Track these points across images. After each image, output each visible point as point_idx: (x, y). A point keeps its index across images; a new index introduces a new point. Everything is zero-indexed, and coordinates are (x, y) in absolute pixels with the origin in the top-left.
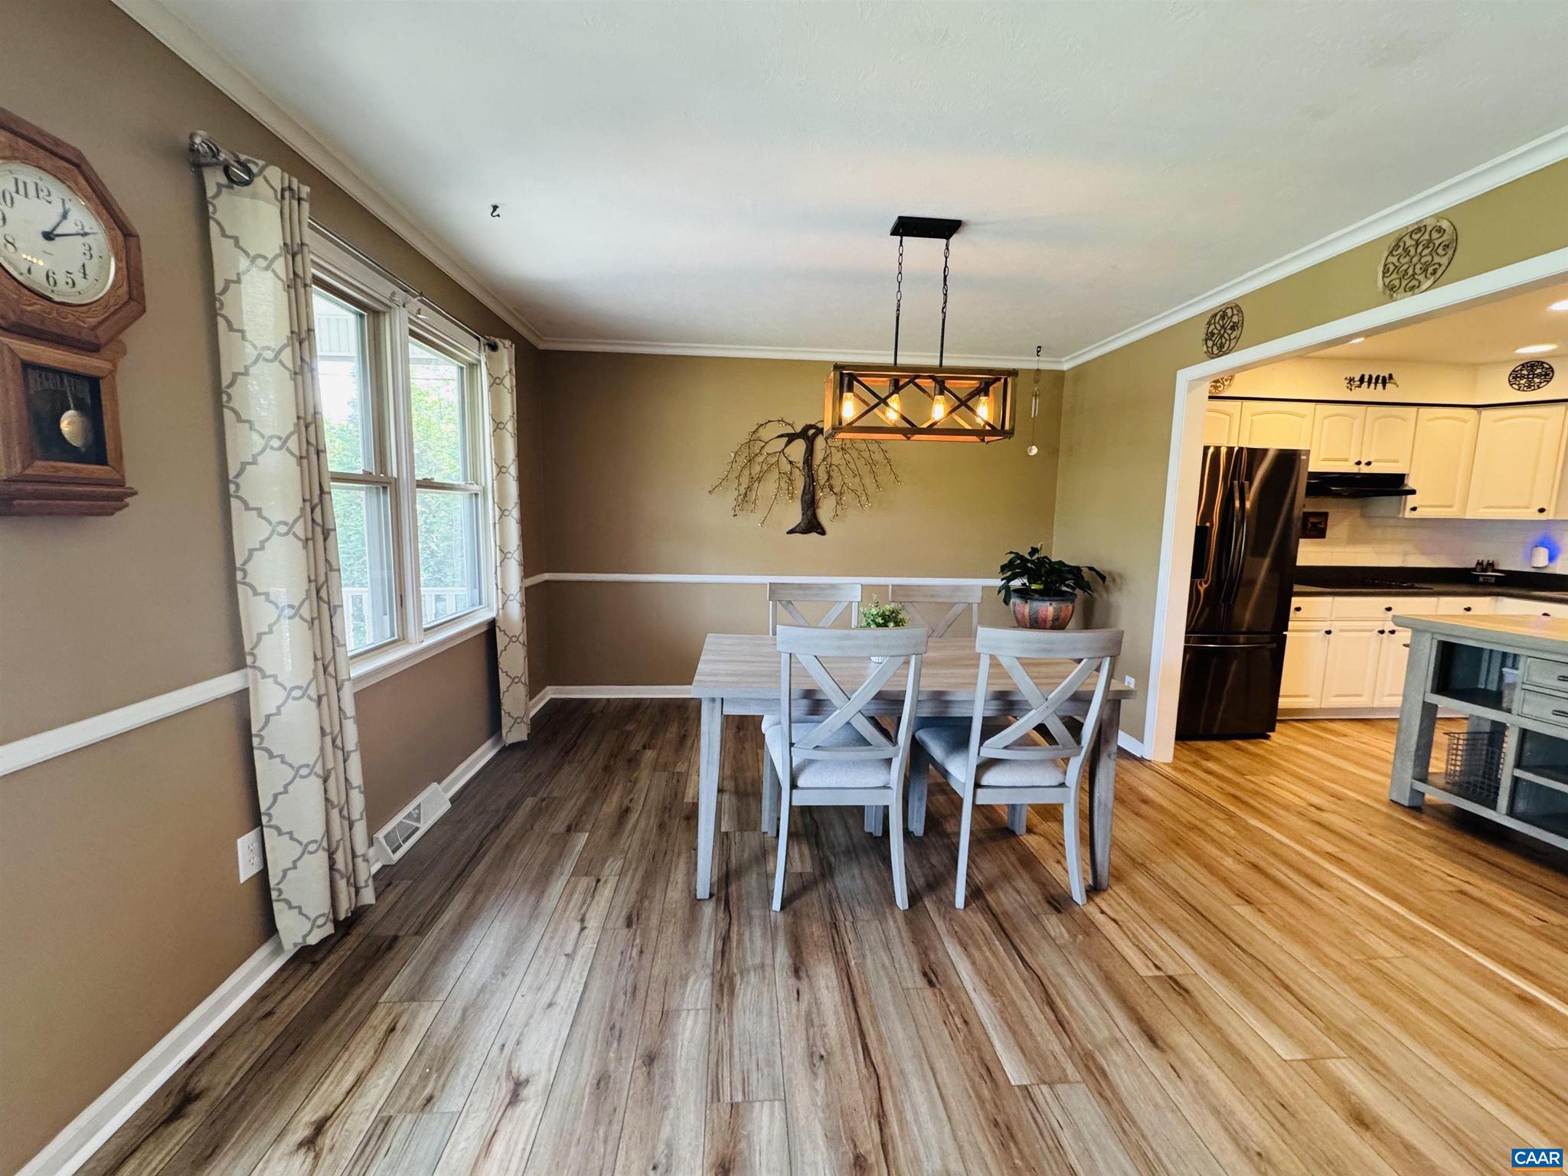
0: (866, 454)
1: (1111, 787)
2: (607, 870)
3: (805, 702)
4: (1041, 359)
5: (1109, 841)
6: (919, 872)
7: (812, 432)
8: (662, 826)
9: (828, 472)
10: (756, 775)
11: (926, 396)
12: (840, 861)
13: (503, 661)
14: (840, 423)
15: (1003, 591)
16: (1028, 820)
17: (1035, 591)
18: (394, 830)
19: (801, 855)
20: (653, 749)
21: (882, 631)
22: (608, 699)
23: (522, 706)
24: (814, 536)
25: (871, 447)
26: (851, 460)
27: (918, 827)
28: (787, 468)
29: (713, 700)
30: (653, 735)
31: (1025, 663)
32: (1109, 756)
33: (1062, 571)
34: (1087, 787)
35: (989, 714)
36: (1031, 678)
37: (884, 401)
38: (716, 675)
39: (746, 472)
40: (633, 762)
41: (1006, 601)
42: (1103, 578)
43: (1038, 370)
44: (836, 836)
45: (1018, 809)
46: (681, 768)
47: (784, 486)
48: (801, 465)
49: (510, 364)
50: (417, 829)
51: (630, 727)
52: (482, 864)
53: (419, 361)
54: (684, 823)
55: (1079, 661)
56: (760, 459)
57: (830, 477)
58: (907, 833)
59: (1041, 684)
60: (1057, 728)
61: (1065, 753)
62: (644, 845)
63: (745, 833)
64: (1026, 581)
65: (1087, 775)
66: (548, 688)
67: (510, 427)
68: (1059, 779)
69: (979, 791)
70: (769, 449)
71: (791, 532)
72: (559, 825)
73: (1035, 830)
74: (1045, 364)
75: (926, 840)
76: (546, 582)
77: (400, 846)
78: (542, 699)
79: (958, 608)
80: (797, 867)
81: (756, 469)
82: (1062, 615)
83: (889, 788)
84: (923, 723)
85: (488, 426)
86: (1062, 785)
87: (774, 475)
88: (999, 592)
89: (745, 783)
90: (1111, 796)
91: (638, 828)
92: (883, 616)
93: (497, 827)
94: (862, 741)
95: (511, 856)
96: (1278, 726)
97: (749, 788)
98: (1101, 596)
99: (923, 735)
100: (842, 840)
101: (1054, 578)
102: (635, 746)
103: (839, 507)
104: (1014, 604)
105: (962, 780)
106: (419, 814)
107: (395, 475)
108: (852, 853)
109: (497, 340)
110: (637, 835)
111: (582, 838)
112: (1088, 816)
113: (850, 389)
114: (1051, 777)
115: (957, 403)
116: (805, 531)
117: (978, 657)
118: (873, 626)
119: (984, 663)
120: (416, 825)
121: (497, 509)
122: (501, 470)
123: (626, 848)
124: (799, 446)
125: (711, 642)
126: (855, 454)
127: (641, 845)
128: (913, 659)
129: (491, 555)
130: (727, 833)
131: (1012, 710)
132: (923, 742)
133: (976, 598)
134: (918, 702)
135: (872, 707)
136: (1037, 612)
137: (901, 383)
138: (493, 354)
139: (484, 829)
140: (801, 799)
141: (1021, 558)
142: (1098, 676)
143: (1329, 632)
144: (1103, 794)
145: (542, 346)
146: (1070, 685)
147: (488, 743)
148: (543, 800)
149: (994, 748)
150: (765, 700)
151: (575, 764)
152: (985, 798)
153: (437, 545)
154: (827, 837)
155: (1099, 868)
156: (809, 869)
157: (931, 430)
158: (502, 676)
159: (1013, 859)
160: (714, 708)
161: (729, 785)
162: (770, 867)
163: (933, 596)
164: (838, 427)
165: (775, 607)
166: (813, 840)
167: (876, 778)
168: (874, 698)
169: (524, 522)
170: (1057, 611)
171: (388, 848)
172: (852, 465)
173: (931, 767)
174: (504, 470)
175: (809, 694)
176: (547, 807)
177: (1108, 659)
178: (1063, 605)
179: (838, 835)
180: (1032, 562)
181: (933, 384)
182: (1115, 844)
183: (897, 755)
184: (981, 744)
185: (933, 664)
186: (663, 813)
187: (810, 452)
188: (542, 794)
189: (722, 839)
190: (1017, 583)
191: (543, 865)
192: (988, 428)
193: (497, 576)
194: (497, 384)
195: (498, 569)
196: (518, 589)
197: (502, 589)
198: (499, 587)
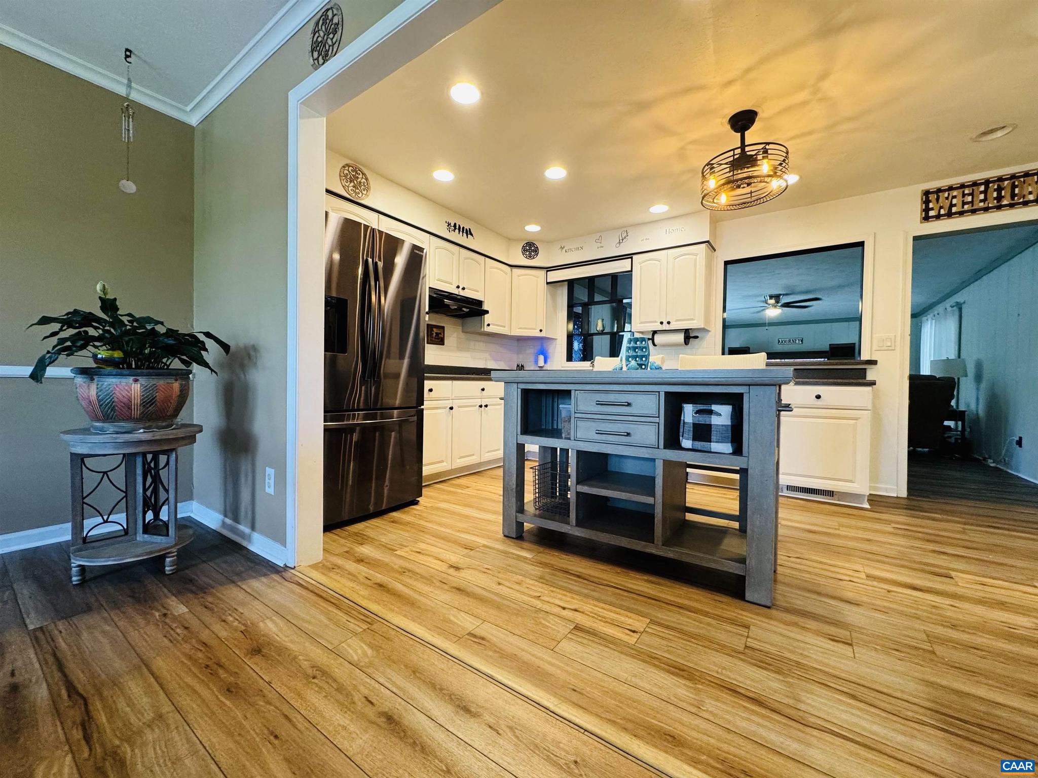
42: (226, 347)
82: (160, 396)
96: (424, 491)
136: (110, 395)
143: (451, 408)
178: (160, 383)
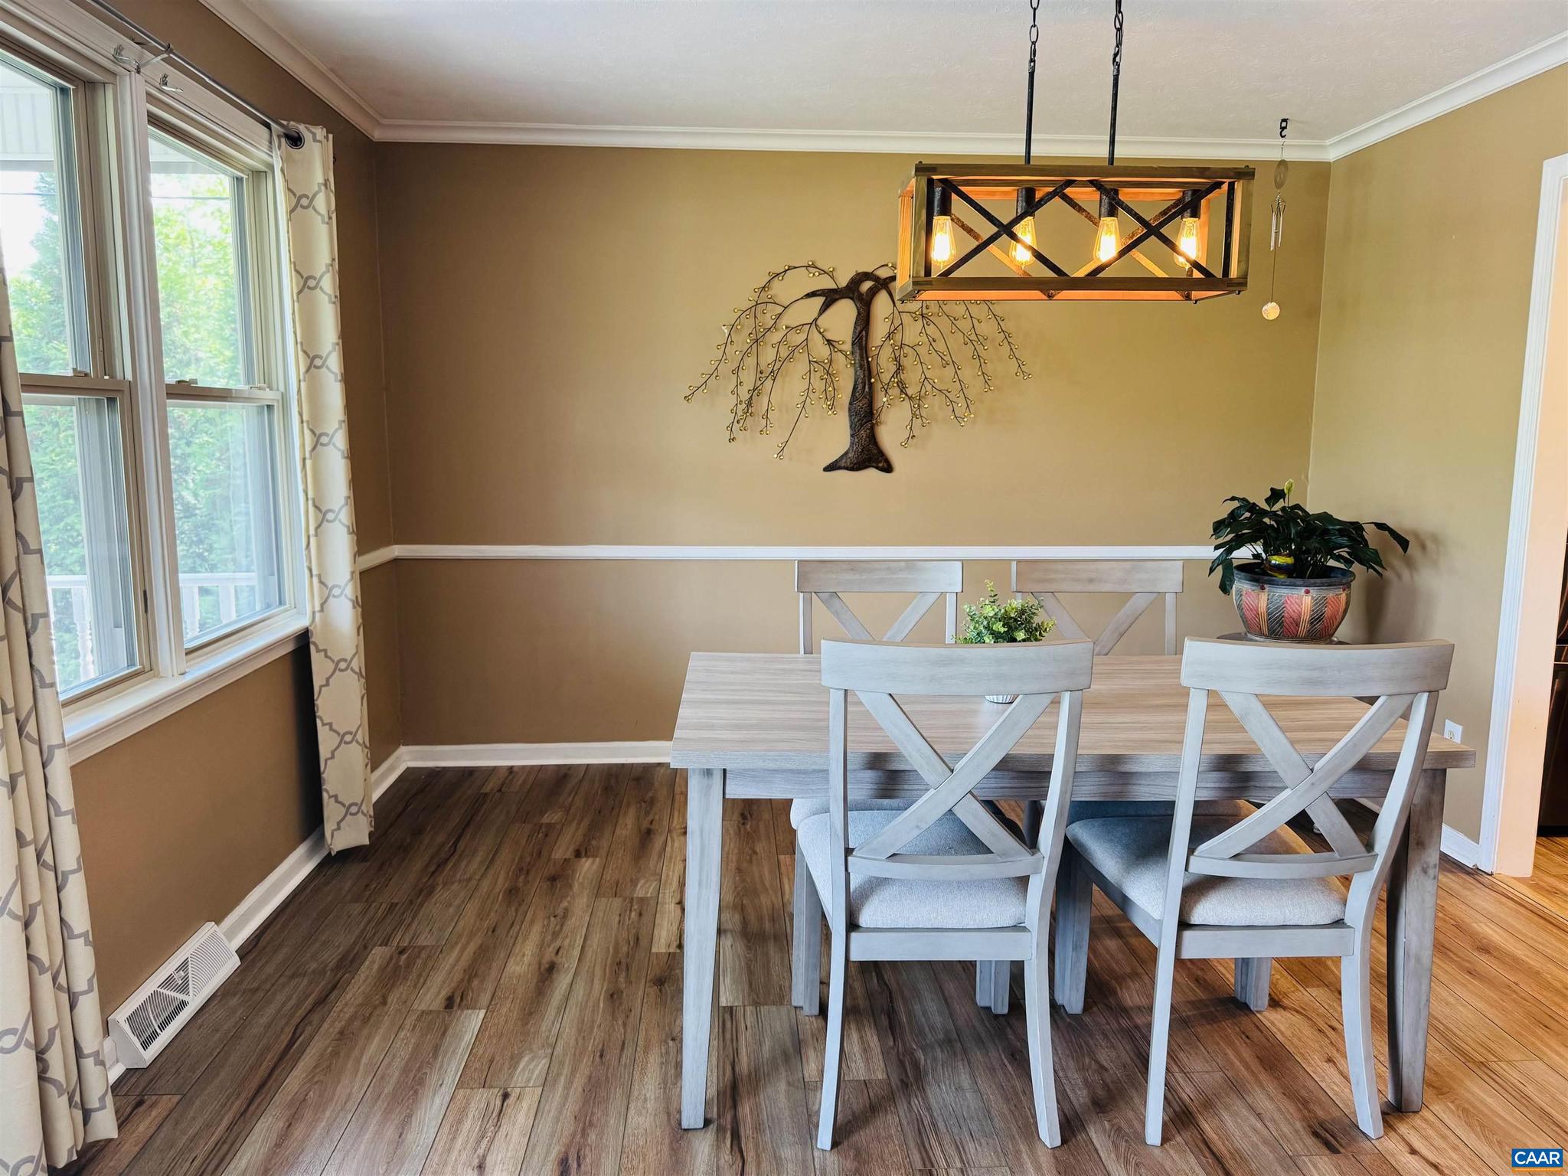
0: (965, 325)
1: (1429, 926)
2: (520, 1077)
3: (870, 775)
4: (1287, 141)
5: (1423, 1024)
6: (1076, 1077)
7: (866, 286)
8: (614, 996)
9: (897, 360)
10: (778, 902)
11: (1081, 217)
12: (935, 1059)
13: (325, 705)
14: (928, 273)
15: (1219, 570)
16: (1273, 985)
17: (1279, 568)
18: (143, 1006)
19: (866, 1050)
20: (595, 856)
21: (1005, 649)
22: (511, 769)
23: (360, 783)
24: (872, 474)
25: (975, 310)
26: (937, 336)
27: (1073, 1000)
28: (823, 351)
29: (708, 773)
30: (594, 829)
31: (1271, 704)
32: (1425, 871)
33: (1326, 532)
34: (1383, 928)
35: (1205, 795)
36: (1283, 730)
37: (1007, 230)
38: (712, 727)
39: (750, 361)
40: (559, 879)
41: (1225, 587)
42: (1404, 544)
43: (1282, 163)
44: (925, 1013)
45: (1254, 966)
46: (644, 889)
47: (819, 385)
48: (847, 347)
49: (325, 173)
50: (183, 1005)
51: (552, 817)
52: (301, 1065)
53: (166, 167)
54: (653, 991)
55: (1371, 700)
56: (775, 337)
57: (900, 369)
58: (1055, 1008)
59: (1299, 741)
60: (1329, 821)
61: (1343, 868)
62: (583, 1030)
63: (764, 1009)
64: (1260, 549)
65: (1384, 906)
66: (403, 749)
67: (328, 284)
68: (1334, 913)
69: (1188, 934)
70: (792, 318)
71: (831, 468)
72: (431, 997)
73: (1286, 1002)
74: (1296, 151)
75: (1087, 1019)
76: (396, 561)
77: (154, 1036)
78: (391, 769)
79: (1139, 602)
80: (859, 1070)
81: (769, 355)
82: (1328, 611)
83: (1024, 929)
84: (1080, 811)
85: (289, 283)
86: (1339, 923)
87: (801, 366)
88: (1212, 570)
89: (760, 919)
90: (1428, 941)
91: (572, 1001)
92: (1006, 620)
93: (322, 1001)
94: (975, 845)
95: (348, 1056)
97: (767, 925)
98: (1399, 576)
99: (1085, 834)
100: (937, 1020)
101: (1313, 543)
102: (562, 851)
103: (917, 422)
104: (1240, 593)
105: (1156, 915)
106: (186, 979)
107: (129, 376)
108: (954, 1044)
109: (302, 128)
110: (572, 1013)
111: (472, 1021)
112: (1386, 979)
113: (945, 210)
114: (1315, 909)
115: (1142, 231)
116: (858, 466)
117: (1185, 692)
118: (988, 639)
119: (1197, 704)
120: (181, 997)
121: (307, 432)
122: (313, 362)
123: (552, 1040)
124: (845, 312)
125: (699, 668)
126: (944, 323)
127: (580, 1031)
128: (1066, 698)
129: (298, 514)
130: (730, 1010)
131: (1245, 788)
132: (1082, 845)
133: (1171, 581)
134: (1074, 776)
135: (992, 783)
136: (1281, 608)
137: (1038, 195)
138: (294, 152)
139: (298, 1006)
140: (865, 948)
141: (1252, 507)
142: (1406, 727)
144: (1414, 940)
145: (378, 135)
146: (1354, 744)
147: (301, 850)
148: (401, 953)
149: (1213, 857)
150: (799, 772)
151: (455, 887)
152: (1196, 946)
153: (196, 495)
154: (910, 1014)
155: (1406, 1071)
156: (880, 1075)
157: (1094, 280)
158: (323, 733)
159: (1247, 1053)
160: (709, 787)
161: (733, 920)
162: (810, 1070)
163: (1091, 581)
164: (925, 278)
165: (808, 603)
166: (884, 1021)
167: (1001, 910)
168: (994, 769)
169: (356, 456)
170: (1320, 603)
171: (134, 1039)
172: (940, 346)
173: (1095, 887)
174: (318, 362)
175: (877, 761)
176: (409, 965)
177: (1425, 696)
178: (1330, 594)
179: (930, 1011)
180: (1273, 515)
181: (1097, 195)
182: (1434, 1027)
183: (1037, 871)
184: (1191, 851)
185: (1101, 704)
186: (616, 974)
187: (864, 322)
188: (401, 939)
189: (724, 1018)
190: (1244, 554)
191: (405, 1071)
192: (1197, 274)
193: (309, 552)
194: (303, 207)
195: (313, 540)
196: (348, 576)
197: (319, 576)
198: (315, 572)
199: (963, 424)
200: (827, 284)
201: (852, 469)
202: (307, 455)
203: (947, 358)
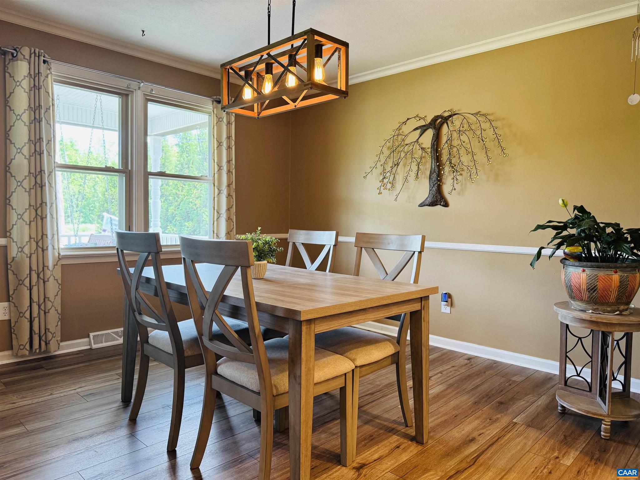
7: (439, 121)
9: (450, 151)
24: (439, 208)
28: (420, 153)
48: (430, 149)
57: (451, 157)
70: (407, 140)
71: (421, 205)
77: (101, 343)
107: (130, 169)
116: (433, 204)
120: (118, 338)
124: (429, 135)
171: (93, 341)
174: (221, 168)
187: (437, 138)
193: (214, 226)
194: (220, 121)
195: (215, 223)
196: (225, 235)
197: (217, 234)
198: (215, 232)
199: (473, 181)
200: (422, 123)
201: (429, 205)
202: (216, 196)
203: (470, 150)
